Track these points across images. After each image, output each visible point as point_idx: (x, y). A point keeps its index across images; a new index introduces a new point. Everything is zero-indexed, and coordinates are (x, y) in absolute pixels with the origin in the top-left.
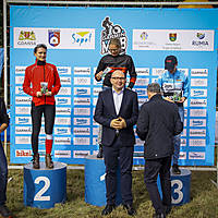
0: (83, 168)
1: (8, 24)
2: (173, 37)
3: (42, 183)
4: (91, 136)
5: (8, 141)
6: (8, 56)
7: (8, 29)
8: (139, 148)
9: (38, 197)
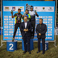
1: (2, 5)
3: (11, 45)
5: (2, 35)
6: (2, 13)
7: (2, 6)
8: (36, 36)
9: (10, 49)
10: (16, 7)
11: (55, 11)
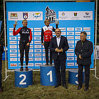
0: (39, 70)
2: (75, 14)
3: (23, 77)
4: (42, 57)
5: (7, 60)
7: (6, 12)
9: (21, 83)
10: (29, 13)
11: (95, 18)
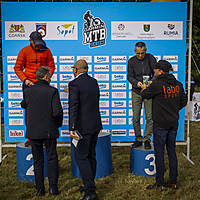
2: (147, 28)
9: (30, 172)
10: (48, 24)
11: (188, 36)
